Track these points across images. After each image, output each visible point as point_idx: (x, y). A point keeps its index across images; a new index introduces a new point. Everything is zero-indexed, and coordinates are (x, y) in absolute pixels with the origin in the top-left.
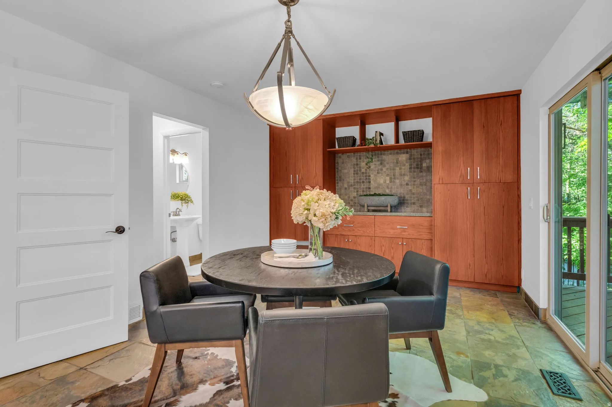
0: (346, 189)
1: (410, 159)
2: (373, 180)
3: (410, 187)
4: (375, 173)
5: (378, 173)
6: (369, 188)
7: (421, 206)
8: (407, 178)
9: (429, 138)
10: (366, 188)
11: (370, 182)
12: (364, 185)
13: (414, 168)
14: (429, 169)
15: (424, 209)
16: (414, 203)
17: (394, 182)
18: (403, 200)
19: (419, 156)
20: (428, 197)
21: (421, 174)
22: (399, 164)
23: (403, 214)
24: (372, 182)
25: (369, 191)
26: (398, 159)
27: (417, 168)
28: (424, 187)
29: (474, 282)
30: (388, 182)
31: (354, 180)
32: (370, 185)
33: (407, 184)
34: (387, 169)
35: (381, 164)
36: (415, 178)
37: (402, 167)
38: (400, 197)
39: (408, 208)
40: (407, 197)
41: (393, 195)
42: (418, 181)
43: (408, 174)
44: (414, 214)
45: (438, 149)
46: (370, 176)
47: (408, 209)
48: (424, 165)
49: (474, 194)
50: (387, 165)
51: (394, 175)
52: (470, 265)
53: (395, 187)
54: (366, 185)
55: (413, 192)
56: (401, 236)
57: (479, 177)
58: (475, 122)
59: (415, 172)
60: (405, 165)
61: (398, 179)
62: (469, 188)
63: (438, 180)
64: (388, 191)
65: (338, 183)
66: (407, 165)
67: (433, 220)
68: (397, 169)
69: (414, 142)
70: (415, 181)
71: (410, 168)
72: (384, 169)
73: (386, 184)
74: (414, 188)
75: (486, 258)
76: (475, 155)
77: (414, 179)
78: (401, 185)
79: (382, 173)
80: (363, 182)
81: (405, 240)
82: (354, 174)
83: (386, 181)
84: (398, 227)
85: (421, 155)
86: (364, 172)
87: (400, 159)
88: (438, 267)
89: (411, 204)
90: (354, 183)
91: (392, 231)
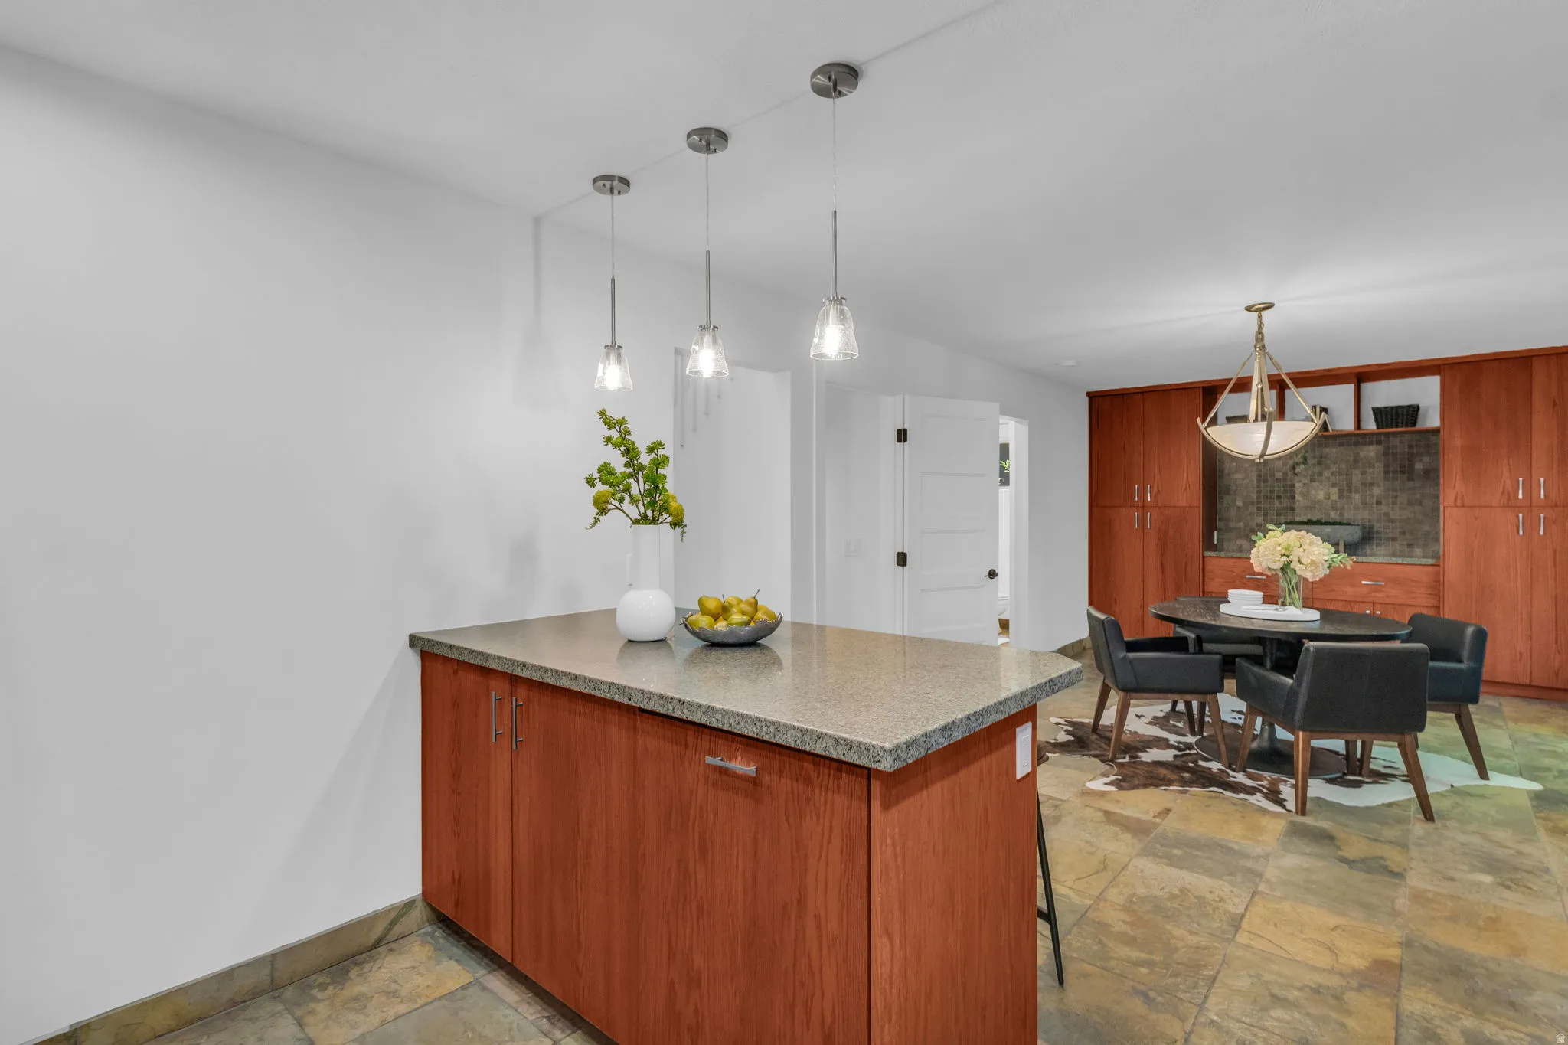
0: (1239, 508)
1: (1386, 454)
2: (1300, 493)
3: (1384, 509)
4: (1305, 481)
5: (1312, 480)
6: (1293, 509)
7: (1410, 545)
8: (1376, 491)
9: (1432, 419)
10: (1285, 509)
11: (1293, 497)
12: (1280, 503)
13: (1395, 472)
14: (1431, 475)
15: (1418, 551)
16: (1394, 539)
17: (1348, 497)
18: (1369, 533)
19: (1406, 450)
20: (1426, 528)
21: (1411, 484)
22: (1360, 465)
23: (1374, 559)
24: (1298, 497)
25: (1293, 515)
26: (1358, 454)
27: (1402, 472)
28: (1417, 508)
29: (1530, 686)
30: (1334, 497)
31: (1259, 492)
32: (1294, 502)
33: (1379, 503)
34: (1333, 474)
35: (1320, 463)
36: (1396, 491)
37: (1368, 470)
38: (1364, 527)
39: (1379, 548)
40: (1377, 526)
41: (1349, 524)
42: (1403, 498)
43: (1381, 483)
44: (1394, 560)
45: (1456, 442)
46: (1293, 486)
47: (1382, 550)
48: (1418, 466)
49: (1531, 526)
50: (1332, 466)
51: (1349, 485)
52: (1521, 654)
53: (1352, 507)
54: (1285, 503)
55: (1392, 517)
56: (1371, 599)
57: (1542, 496)
58: (1537, 395)
59: (1395, 479)
60: (1374, 466)
61: (1357, 491)
62: (1521, 516)
63: (1453, 499)
64: (1333, 515)
65: (1222, 498)
66: (1379, 467)
67: (1442, 572)
68: (1355, 474)
69: (1397, 426)
70: (1396, 497)
71: (1386, 472)
72: (1326, 473)
73: (1330, 501)
74: (1393, 510)
75: (1556, 643)
76: (1535, 455)
77: (1395, 493)
78: (1364, 503)
79: (1322, 482)
80: (1279, 497)
81: (1377, 607)
82: (1258, 481)
83: (1329, 495)
84: (1363, 582)
85: (1410, 447)
86: (1280, 479)
87: (1362, 454)
88: (1470, 630)
89: (1388, 539)
90: (1258, 497)
91: (1349, 590)
